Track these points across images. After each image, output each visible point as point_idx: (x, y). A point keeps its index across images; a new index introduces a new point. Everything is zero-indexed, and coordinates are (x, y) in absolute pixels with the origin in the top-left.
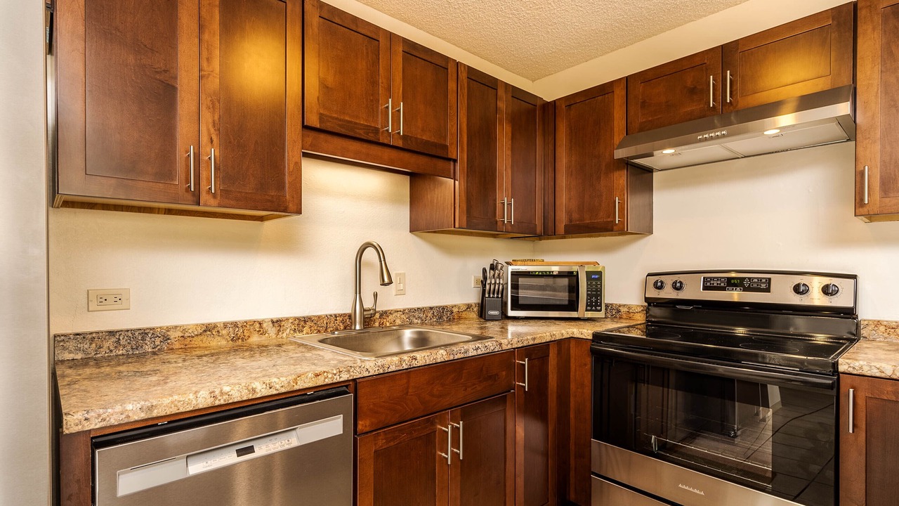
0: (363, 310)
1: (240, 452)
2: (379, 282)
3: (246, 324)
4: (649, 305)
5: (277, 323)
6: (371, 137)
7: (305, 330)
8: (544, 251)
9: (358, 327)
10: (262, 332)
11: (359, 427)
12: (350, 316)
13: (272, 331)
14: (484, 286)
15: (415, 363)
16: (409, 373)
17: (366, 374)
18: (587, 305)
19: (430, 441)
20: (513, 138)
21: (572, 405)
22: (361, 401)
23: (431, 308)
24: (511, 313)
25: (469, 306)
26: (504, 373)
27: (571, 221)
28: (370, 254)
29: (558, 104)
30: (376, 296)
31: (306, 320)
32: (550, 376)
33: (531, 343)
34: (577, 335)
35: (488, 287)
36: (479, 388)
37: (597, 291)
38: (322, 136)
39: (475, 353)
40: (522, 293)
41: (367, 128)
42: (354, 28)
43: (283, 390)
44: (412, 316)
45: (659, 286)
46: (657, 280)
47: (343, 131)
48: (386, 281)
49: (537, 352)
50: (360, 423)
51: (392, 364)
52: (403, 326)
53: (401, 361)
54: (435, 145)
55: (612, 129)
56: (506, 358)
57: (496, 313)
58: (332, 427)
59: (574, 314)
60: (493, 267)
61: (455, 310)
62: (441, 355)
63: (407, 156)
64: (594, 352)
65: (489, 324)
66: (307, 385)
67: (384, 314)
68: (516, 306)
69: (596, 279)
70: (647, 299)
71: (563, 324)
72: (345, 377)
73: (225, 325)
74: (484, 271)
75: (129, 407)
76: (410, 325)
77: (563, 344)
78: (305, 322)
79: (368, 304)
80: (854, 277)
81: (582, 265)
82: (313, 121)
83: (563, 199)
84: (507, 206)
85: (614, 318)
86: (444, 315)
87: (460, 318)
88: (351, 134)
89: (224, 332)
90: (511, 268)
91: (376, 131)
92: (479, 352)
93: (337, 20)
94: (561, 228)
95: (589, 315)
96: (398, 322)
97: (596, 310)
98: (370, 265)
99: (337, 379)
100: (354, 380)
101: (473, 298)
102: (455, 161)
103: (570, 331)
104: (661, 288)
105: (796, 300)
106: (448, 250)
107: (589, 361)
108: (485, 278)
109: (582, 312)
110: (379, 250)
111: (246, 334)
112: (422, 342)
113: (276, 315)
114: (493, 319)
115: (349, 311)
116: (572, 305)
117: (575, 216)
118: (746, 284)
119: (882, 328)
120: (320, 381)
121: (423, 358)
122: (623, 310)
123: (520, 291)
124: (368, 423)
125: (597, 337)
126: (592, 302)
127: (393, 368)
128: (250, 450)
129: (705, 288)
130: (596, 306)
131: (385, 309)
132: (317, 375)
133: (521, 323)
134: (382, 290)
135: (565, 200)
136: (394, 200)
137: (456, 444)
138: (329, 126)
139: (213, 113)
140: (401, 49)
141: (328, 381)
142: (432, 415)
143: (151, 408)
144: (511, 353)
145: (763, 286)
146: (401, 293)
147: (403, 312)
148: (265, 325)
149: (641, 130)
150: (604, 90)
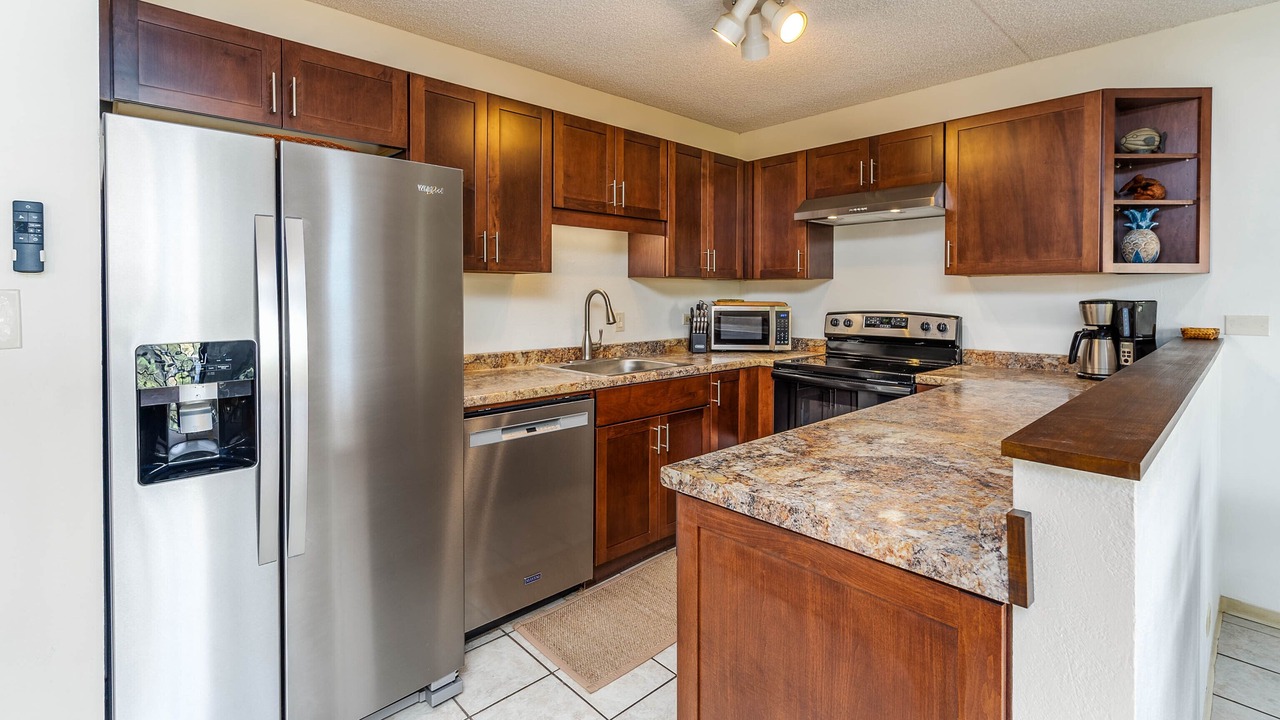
0: (591, 344)
1: (529, 430)
2: (605, 322)
3: (502, 356)
4: (830, 339)
5: (526, 354)
6: (600, 210)
7: (547, 360)
8: (748, 291)
9: (587, 358)
10: (515, 361)
11: (598, 422)
12: (580, 349)
13: (522, 360)
14: (692, 323)
15: (634, 381)
16: (631, 386)
17: (602, 386)
18: (777, 340)
19: (644, 437)
20: (715, 197)
21: (759, 421)
22: (599, 404)
23: (646, 343)
24: (714, 347)
25: (679, 341)
26: (701, 391)
27: (765, 267)
28: (597, 298)
29: (755, 163)
30: (601, 332)
31: (545, 353)
32: (740, 396)
33: (724, 369)
34: (763, 364)
35: (694, 324)
36: (681, 402)
37: (784, 327)
38: (565, 213)
39: (678, 375)
40: (724, 327)
41: (598, 204)
42: (588, 128)
43: (552, 394)
44: (630, 349)
45: (835, 323)
46: (833, 319)
47: (580, 208)
48: (611, 320)
49: (729, 377)
50: (598, 419)
51: (619, 380)
52: (622, 358)
53: (625, 378)
54: (649, 211)
55: (796, 192)
56: (704, 379)
57: (702, 347)
58: (581, 420)
59: (767, 348)
60: (699, 307)
61: (667, 344)
62: (653, 376)
63: (627, 221)
64: (774, 376)
65: (694, 356)
66: (566, 391)
67: (607, 348)
68: (719, 340)
69: (783, 317)
70: (826, 335)
71: (755, 355)
72: (589, 387)
73: (489, 356)
74: (692, 309)
75: (475, 397)
76: (629, 356)
77: (752, 371)
78: (546, 353)
79: (595, 339)
80: (957, 318)
81: (773, 305)
82: (560, 203)
83: (759, 248)
84: (709, 256)
85: (803, 350)
86: (657, 348)
87: (671, 351)
88: (586, 209)
89: (489, 361)
90: (714, 308)
91: (604, 205)
92: (682, 374)
93: (576, 125)
94: (758, 272)
95: (777, 348)
96: (619, 354)
97: (784, 344)
98: (597, 305)
99: (584, 388)
100: (594, 390)
101: (683, 334)
102: (666, 222)
103: (757, 360)
104: (836, 325)
105: (922, 335)
106: (663, 291)
107: (772, 383)
108: (693, 317)
109: (772, 345)
110: (605, 297)
111: (504, 362)
112: (639, 368)
113: (524, 349)
114: (699, 352)
115: (580, 345)
116: (765, 340)
117: (769, 263)
118: (893, 322)
119: (974, 356)
120: (574, 389)
121: (640, 377)
122: (811, 344)
123: (722, 325)
124: (603, 419)
125: (777, 365)
126: (781, 337)
127: (620, 383)
128: (534, 430)
129: (867, 325)
130: (784, 340)
131: (608, 344)
132: (572, 385)
133: (722, 355)
134: (607, 329)
135: (761, 249)
136: (617, 250)
137: (663, 441)
138: (571, 205)
139: (496, 206)
140: (623, 138)
141: (578, 389)
142: (647, 420)
143: (485, 399)
144: (707, 376)
145: (903, 324)
146: (621, 329)
147: (623, 346)
148: (516, 356)
149: (816, 197)
150: (790, 158)
